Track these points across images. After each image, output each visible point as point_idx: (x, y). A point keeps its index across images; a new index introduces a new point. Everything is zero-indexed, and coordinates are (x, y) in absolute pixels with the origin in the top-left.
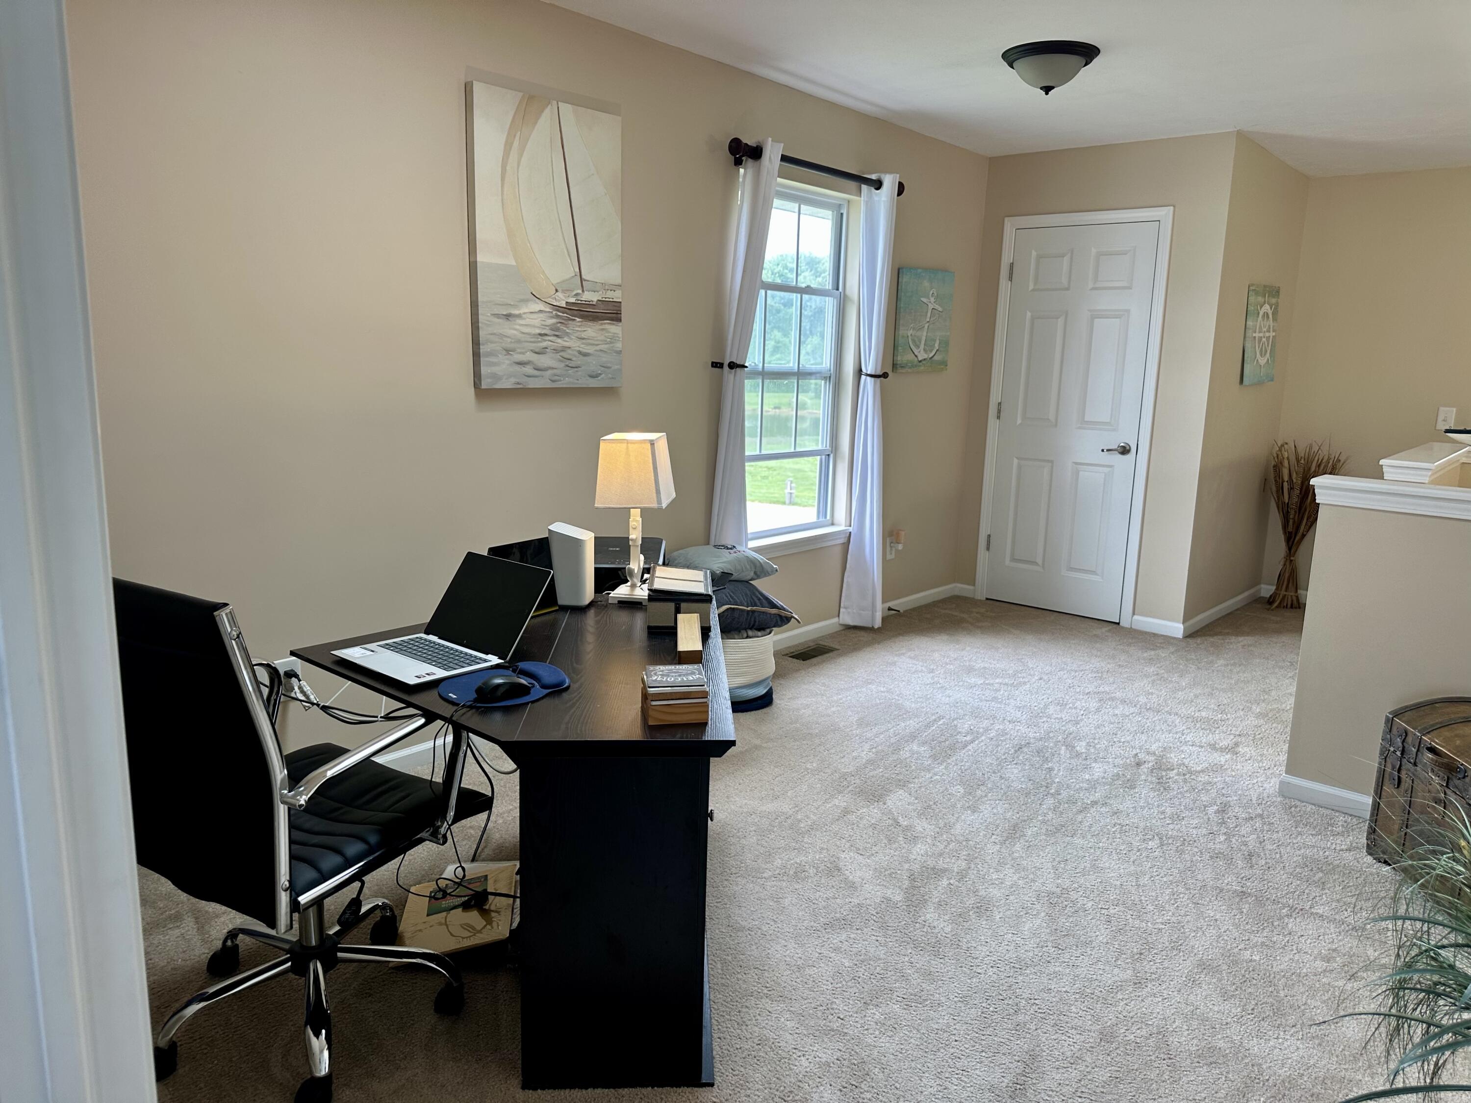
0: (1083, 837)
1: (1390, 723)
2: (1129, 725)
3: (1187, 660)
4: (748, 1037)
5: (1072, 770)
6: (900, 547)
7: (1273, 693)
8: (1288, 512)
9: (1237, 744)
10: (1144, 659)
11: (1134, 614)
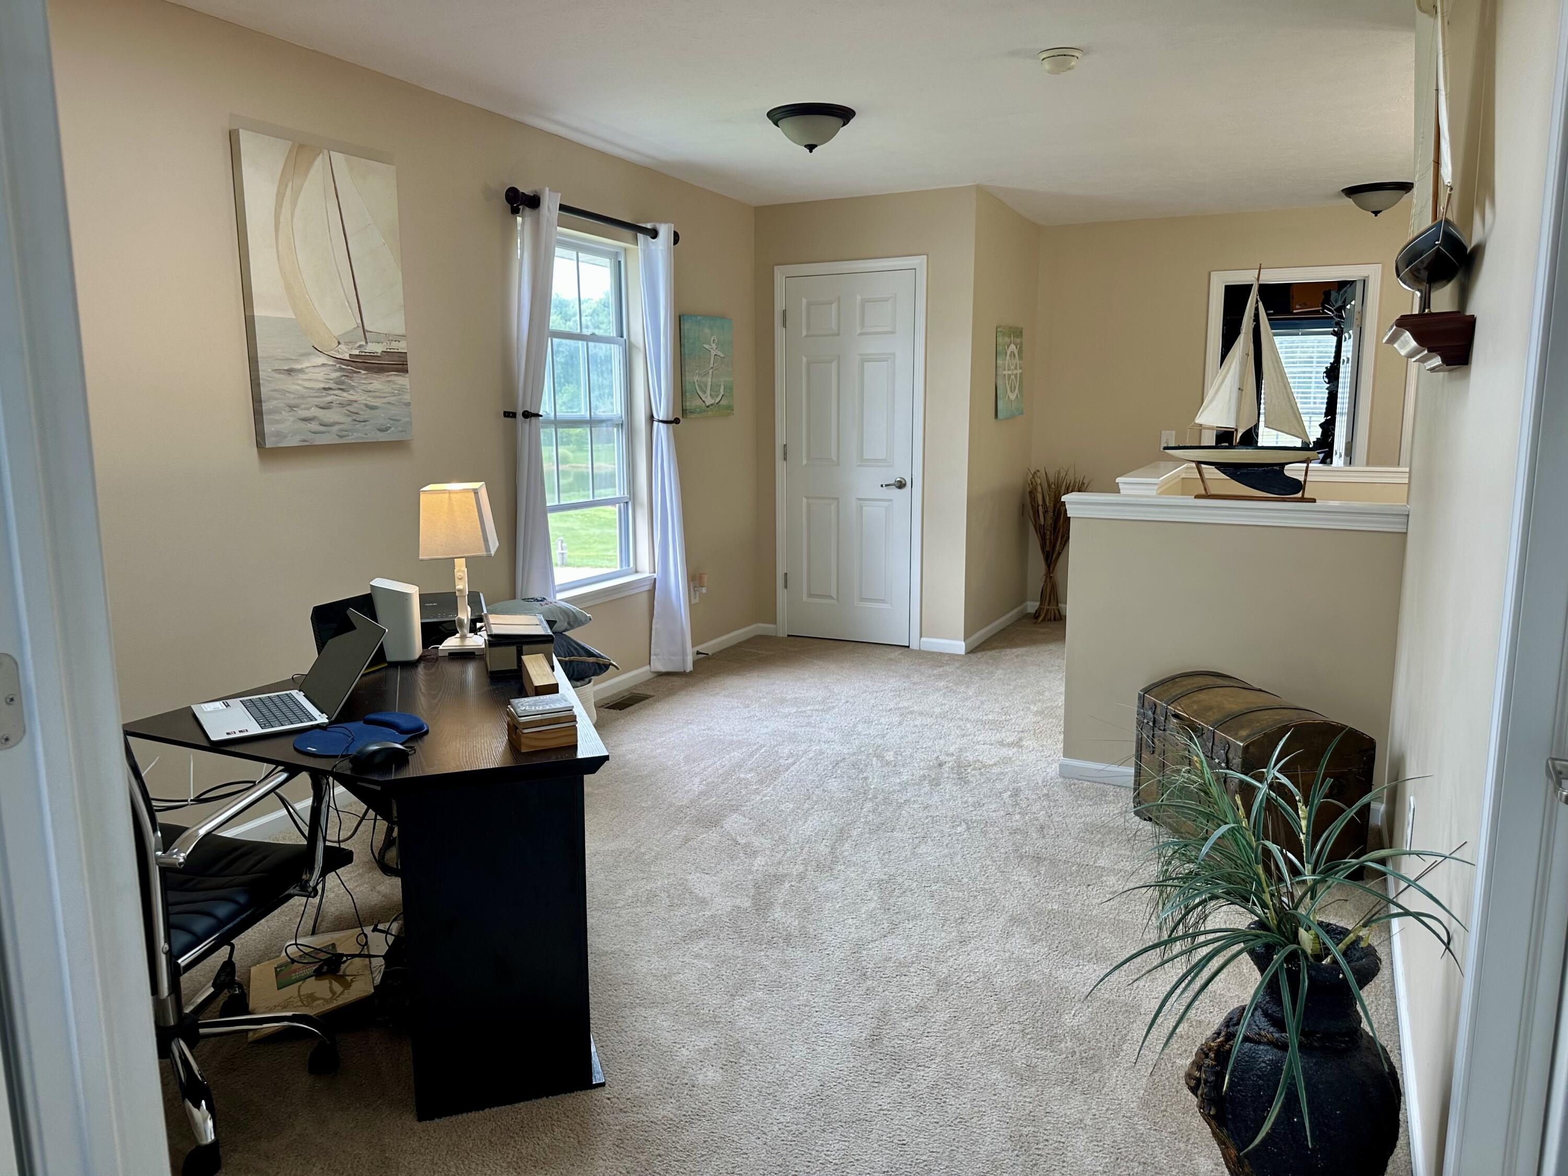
0: (902, 831)
1: (1142, 699)
2: (928, 733)
3: (971, 673)
4: (629, 1041)
5: (884, 777)
6: (704, 590)
7: (1047, 693)
8: (1044, 533)
9: (1021, 739)
10: (934, 675)
11: (921, 636)
